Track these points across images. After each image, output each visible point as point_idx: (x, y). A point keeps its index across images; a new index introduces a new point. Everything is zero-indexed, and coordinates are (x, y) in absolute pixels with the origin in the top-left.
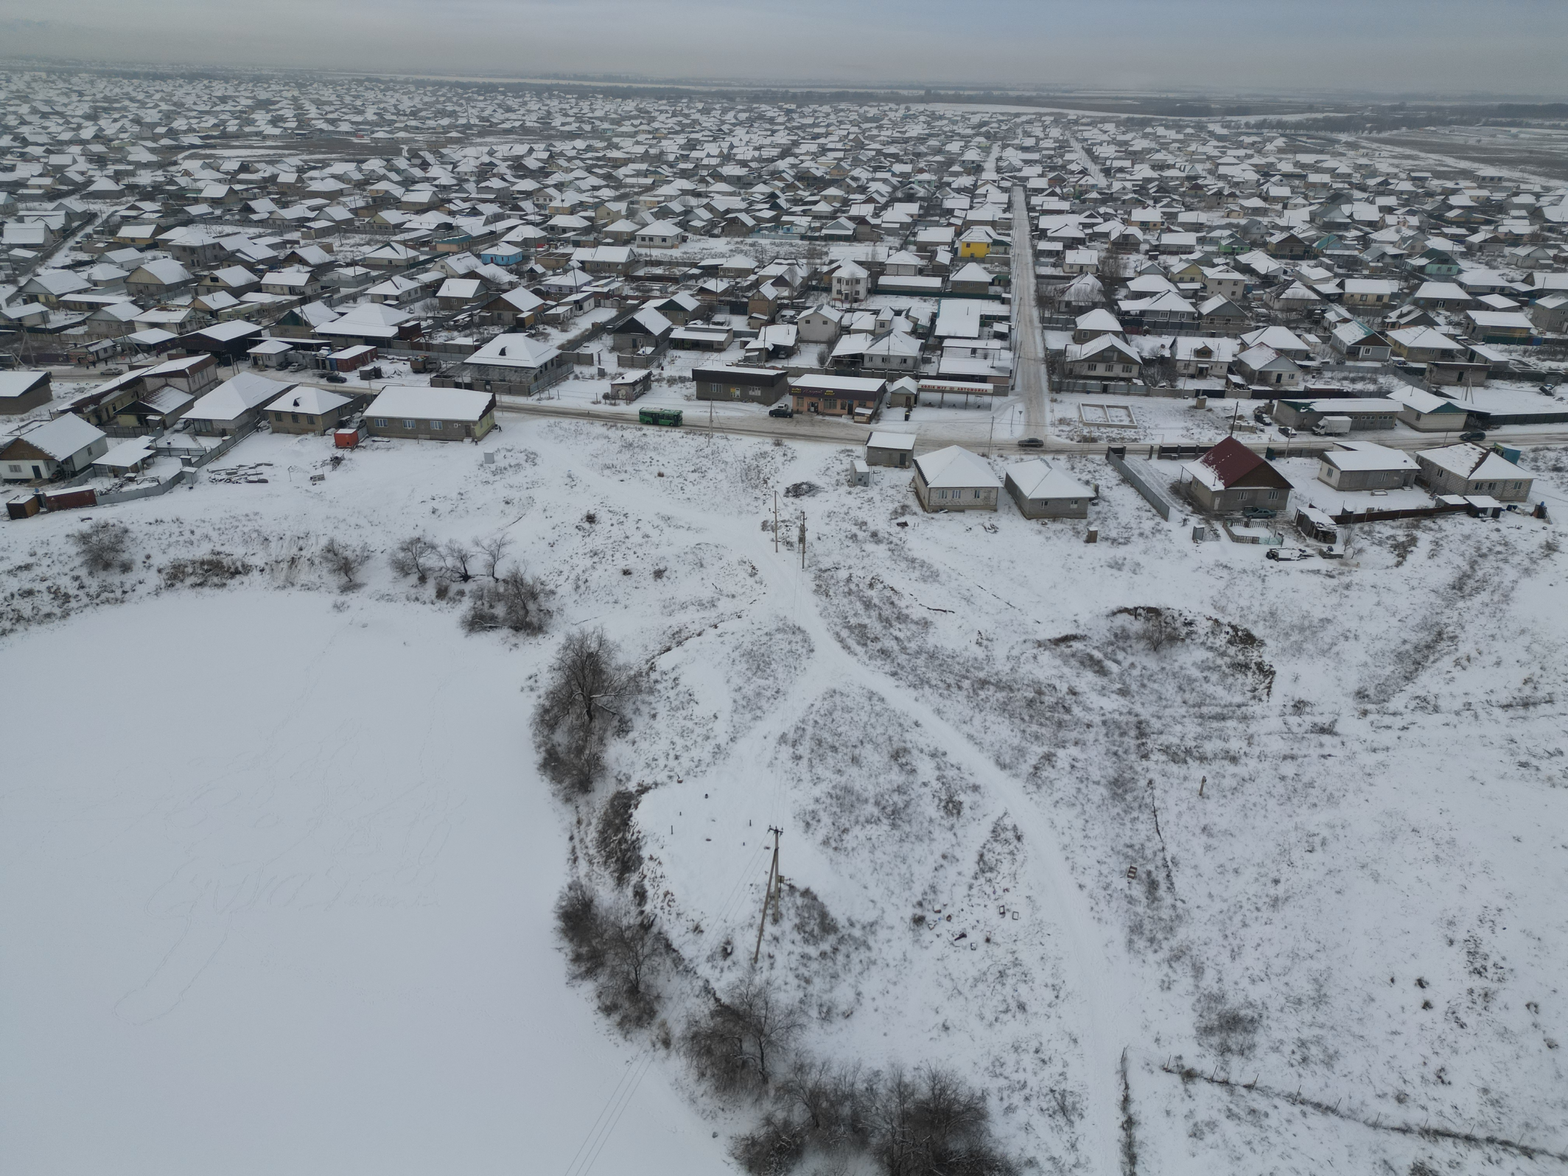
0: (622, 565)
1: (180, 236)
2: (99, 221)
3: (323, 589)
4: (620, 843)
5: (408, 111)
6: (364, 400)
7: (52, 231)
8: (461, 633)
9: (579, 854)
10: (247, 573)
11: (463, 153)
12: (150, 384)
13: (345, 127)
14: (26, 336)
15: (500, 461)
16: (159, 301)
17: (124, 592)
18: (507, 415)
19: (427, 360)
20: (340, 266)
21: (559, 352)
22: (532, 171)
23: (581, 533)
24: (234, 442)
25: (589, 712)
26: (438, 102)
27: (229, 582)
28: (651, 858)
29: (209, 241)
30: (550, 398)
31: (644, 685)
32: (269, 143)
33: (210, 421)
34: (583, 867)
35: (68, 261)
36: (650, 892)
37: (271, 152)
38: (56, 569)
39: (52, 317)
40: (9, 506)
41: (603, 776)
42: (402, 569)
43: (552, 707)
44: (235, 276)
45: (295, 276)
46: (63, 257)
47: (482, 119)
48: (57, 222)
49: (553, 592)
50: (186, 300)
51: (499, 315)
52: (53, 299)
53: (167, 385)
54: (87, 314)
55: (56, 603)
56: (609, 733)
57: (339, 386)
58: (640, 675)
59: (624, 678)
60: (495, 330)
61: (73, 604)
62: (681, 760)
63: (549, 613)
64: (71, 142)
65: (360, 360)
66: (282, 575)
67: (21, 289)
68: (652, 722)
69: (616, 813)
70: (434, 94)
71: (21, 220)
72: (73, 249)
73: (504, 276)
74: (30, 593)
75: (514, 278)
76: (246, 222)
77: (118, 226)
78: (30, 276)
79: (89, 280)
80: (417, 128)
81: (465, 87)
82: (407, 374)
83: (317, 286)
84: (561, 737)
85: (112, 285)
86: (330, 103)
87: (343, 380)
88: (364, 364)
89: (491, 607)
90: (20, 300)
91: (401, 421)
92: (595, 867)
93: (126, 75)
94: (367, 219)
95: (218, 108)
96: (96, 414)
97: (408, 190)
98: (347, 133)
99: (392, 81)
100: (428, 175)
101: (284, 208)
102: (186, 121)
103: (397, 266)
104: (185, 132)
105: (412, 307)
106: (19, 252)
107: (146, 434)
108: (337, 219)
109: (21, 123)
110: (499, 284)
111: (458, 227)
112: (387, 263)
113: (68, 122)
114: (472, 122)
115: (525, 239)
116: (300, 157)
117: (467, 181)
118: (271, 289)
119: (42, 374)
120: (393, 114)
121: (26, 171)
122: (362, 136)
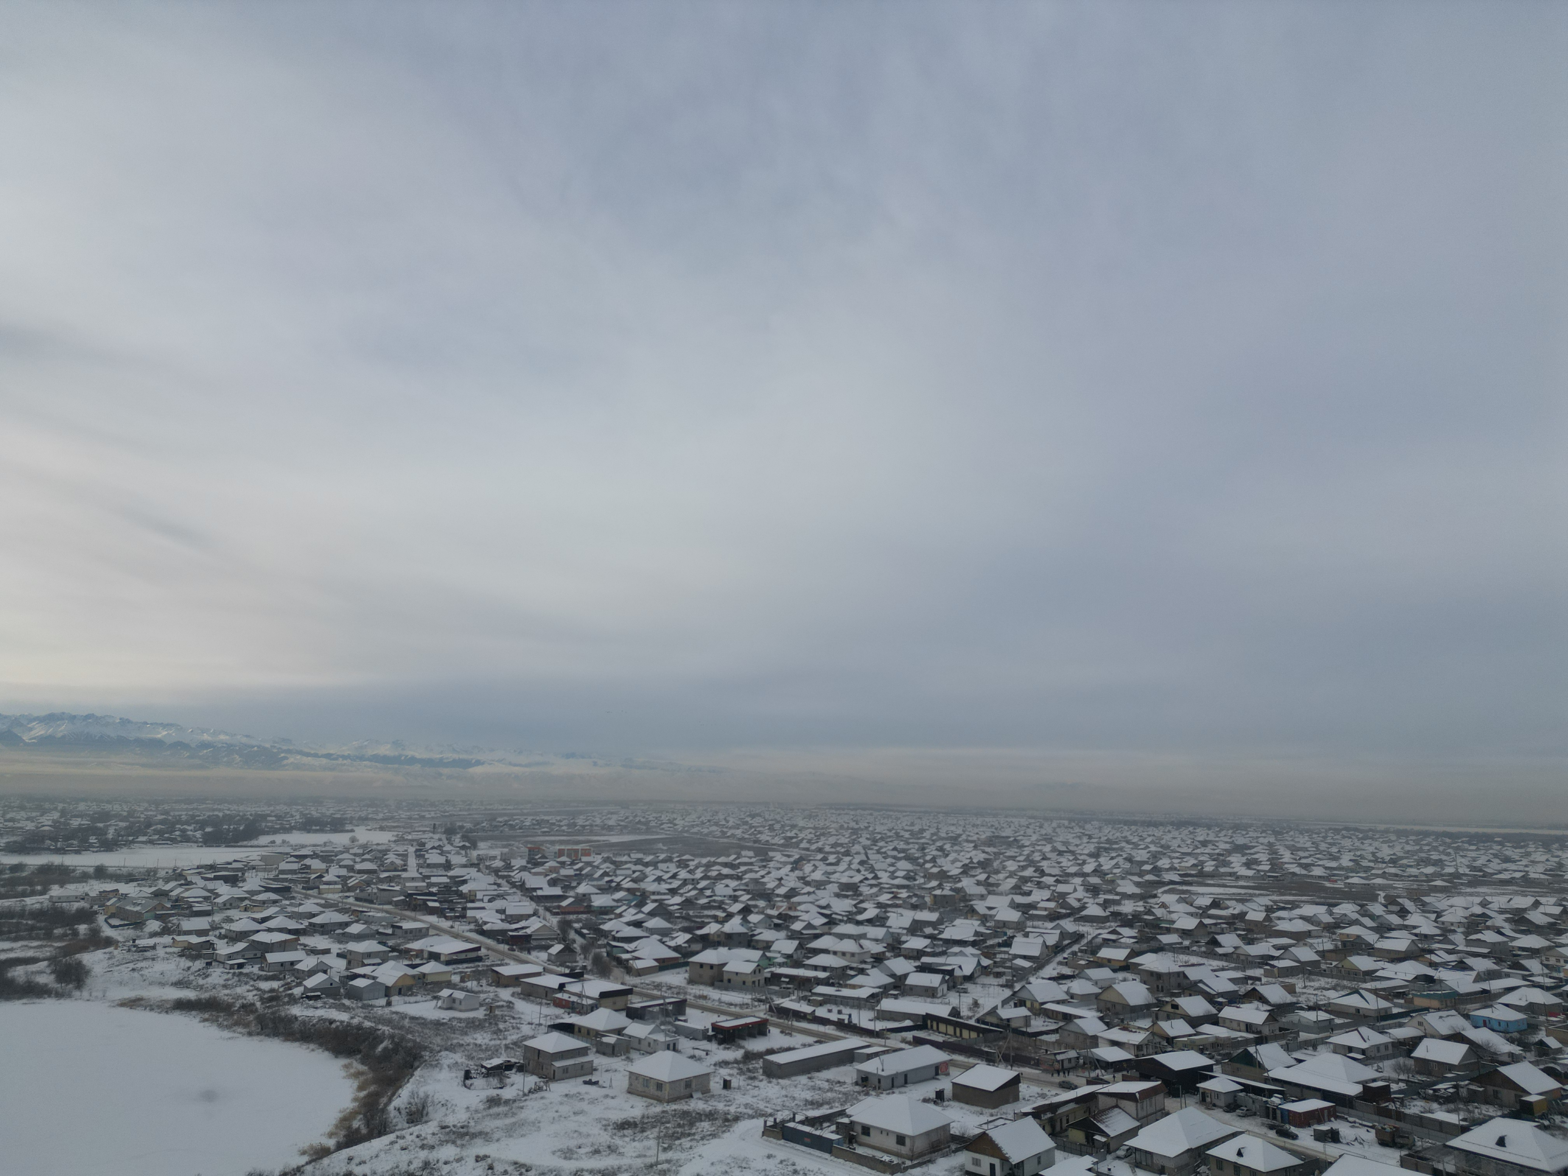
1: (1150, 961)
2: (1084, 941)
5: (1387, 859)
6: (1318, 1165)
7: (1047, 947)
11: (1449, 903)
12: (1103, 1102)
13: (1317, 872)
14: (1011, 1035)
16: (1122, 1021)
19: (1397, 1133)
20: (1302, 1009)
22: (1538, 927)
26: (1421, 851)
29: (1175, 969)
32: (1241, 883)
33: (1151, 1154)
35: (1054, 974)
37: (1243, 891)
39: (1033, 1022)
44: (1195, 1005)
45: (1254, 1014)
46: (1051, 970)
47: (1473, 868)
48: (1052, 939)
50: (1146, 1023)
51: (1496, 1093)
52: (1037, 1006)
53: (1117, 1106)
54: (1061, 1024)
57: (1289, 1143)
60: (1491, 1110)
64: (1075, 875)
65: (1317, 1116)
67: (1014, 994)
70: (1417, 843)
71: (1026, 935)
72: (1060, 963)
73: (1500, 1043)
75: (1516, 1049)
76: (1211, 954)
77: (1099, 947)
78: (1023, 983)
79: (1067, 993)
80: (1396, 875)
81: (1452, 836)
82: (1371, 1145)
83: (1275, 1026)
85: (1085, 1000)
86: (1305, 849)
87: (1294, 1137)
88: (1320, 1122)
90: (1012, 1004)
93: (1126, 823)
94: (1334, 963)
95: (1198, 851)
96: (1052, 1121)
97: (1382, 937)
98: (1320, 877)
99: (1370, 830)
100: (1406, 923)
101: (1249, 944)
102: (1169, 861)
103: (1365, 1017)
104: (1168, 870)
105: (1381, 1065)
106: (1020, 962)
107: (1091, 1155)
108: (1302, 960)
109: (1043, 859)
110: (1496, 1054)
111: (1441, 981)
112: (1354, 1012)
113: (1076, 859)
114: (1461, 871)
115: (1531, 1003)
116: (1270, 898)
117: (1454, 931)
118: (1228, 1023)
119: (1015, 1073)
120: (1370, 861)
121: (1038, 896)
122: (1336, 881)
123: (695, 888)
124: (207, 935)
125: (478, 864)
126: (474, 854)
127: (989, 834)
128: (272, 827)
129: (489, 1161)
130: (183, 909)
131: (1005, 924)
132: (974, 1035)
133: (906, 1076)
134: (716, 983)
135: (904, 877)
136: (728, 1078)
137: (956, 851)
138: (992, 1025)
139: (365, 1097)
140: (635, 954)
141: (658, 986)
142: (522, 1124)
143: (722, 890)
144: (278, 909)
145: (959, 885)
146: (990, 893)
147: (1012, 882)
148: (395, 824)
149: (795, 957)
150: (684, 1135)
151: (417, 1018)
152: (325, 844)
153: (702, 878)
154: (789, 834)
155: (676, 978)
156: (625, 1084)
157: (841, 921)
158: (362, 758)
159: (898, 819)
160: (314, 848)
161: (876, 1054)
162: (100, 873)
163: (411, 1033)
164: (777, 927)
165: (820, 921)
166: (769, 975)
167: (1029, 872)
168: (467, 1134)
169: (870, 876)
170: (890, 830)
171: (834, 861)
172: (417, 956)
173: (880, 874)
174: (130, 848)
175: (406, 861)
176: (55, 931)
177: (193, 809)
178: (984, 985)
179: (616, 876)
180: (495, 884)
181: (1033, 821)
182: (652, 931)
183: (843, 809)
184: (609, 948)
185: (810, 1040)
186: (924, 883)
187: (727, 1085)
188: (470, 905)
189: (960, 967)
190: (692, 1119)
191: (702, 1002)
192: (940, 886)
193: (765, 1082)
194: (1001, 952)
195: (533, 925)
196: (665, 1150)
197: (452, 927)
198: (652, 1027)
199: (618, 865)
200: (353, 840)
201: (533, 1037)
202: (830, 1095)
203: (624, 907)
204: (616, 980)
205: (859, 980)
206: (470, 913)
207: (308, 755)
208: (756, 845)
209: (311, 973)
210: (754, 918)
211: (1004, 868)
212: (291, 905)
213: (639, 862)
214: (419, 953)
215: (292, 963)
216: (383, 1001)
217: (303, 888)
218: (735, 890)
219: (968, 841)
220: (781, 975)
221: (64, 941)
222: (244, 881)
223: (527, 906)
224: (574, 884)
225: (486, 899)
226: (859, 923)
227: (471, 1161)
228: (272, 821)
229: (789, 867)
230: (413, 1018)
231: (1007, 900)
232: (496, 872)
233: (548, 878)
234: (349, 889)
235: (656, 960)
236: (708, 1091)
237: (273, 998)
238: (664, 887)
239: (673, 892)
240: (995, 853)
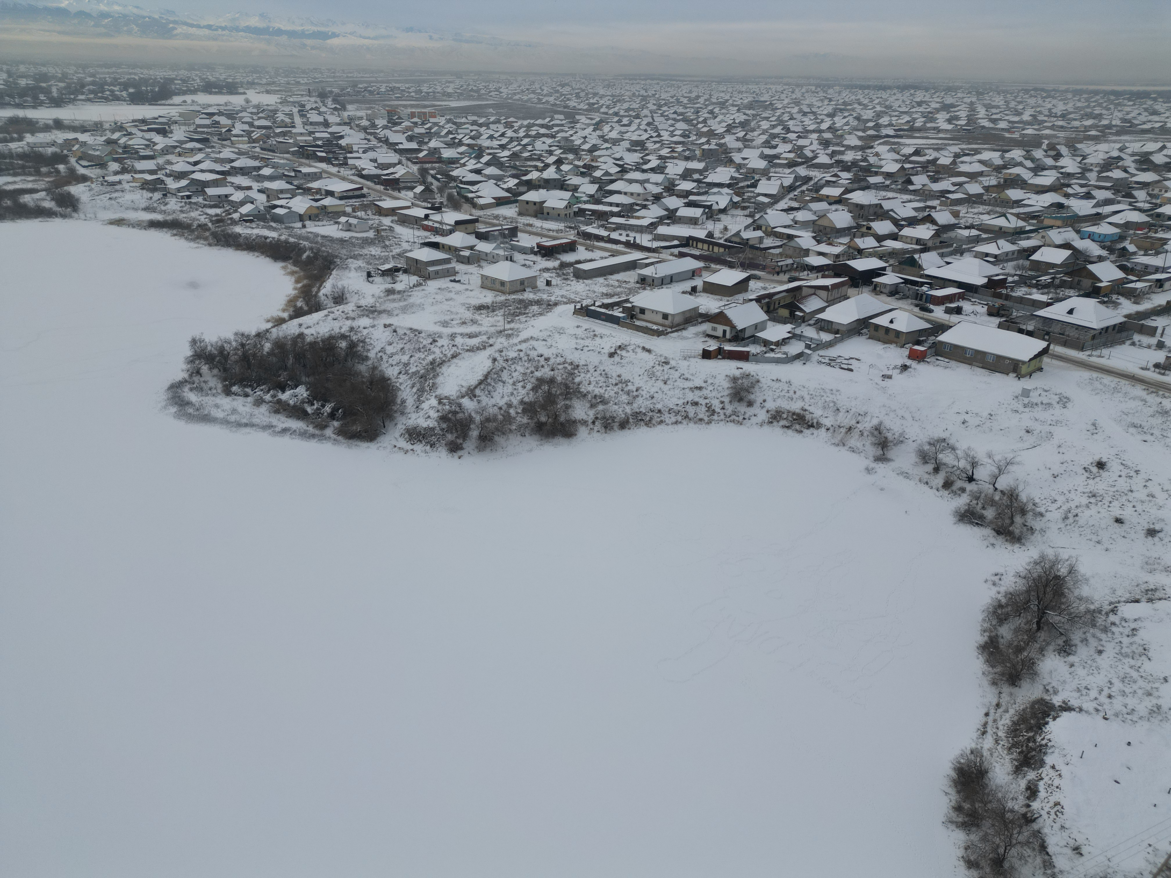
0: (1117, 512)
1: (859, 197)
2: (812, 183)
3: (862, 454)
4: (1029, 740)
5: (1059, 113)
6: (942, 328)
7: (783, 187)
8: (952, 519)
9: (989, 729)
10: (818, 429)
11: (1095, 148)
12: (805, 292)
13: (1002, 125)
14: (748, 250)
15: (1034, 397)
16: (829, 239)
17: (744, 419)
18: (1055, 362)
19: (1002, 308)
20: (960, 228)
21: (1124, 319)
22: (1157, 166)
23: (1087, 474)
24: (842, 340)
25: (1038, 623)
26: (1088, 107)
27: (805, 431)
28: (1053, 767)
29: (875, 201)
30: (1100, 356)
31: (1100, 620)
32: (941, 135)
33: (832, 322)
34: (988, 742)
35: (786, 207)
36: (1042, 794)
37: (940, 142)
38: (714, 394)
39: (765, 241)
40: (704, 350)
41: (1033, 680)
42: (924, 458)
43: (1007, 605)
44: (883, 227)
45: (924, 232)
46: (783, 204)
47: (1124, 120)
48: (788, 182)
49: (1041, 515)
50: (845, 240)
51: (1079, 281)
52: (769, 229)
53: (814, 294)
54: (785, 241)
55: (707, 414)
56: (1051, 648)
57: (926, 315)
58: (1100, 612)
59: (1082, 608)
60: (1072, 292)
61: (715, 417)
62: (1114, 701)
63: (1032, 530)
64: (814, 131)
65: (950, 298)
66: (839, 437)
67: (754, 221)
68: (1096, 656)
69: (1034, 715)
70: (1087, 100)
71: (769, 179)
72: (791, 199)
73: (1094, 249)
74: (696, 404)
75: (1104, 253)
76: (904, 191)
77: (822, 187)
78: (762, 214)
79: (793, 220)
80: (1062, 127)
81: (1117, 94)
82: (982, 315)
83: (938, 240)
84: (1006, 632)
85: (805, 225)
86: (998, 107)
87: (931, 311)
88: (951, 302)
89: (983, 508)
90: (752, 228)
91: (963, 349)
92: (999, 747)
93: (863, 87)
94: (994, 195)
95: (914, 110)
96: (768, 305)
97: (1036, 175)
98: (1003, 129)
99: (1054, 90)
100: (1057, 164)
101: (935, 182)
102: (889, 119)
103: (1005, 232)
104: (886, 126)
105: (1005, 265)
106: (762, 199)
107: (791, 323)
108: (971, 193)
109: (790, 119)
110: (1088, 256)
111: (1068, 207)
112: (997, 229)
113: (816, 118)
114: (1114, 123)
115: (1128, 222)
116: (960, 146)
117: (1091, 170)
118: (904, 240)
119: (748, 275)
120: (1045, 116)
121: (783, 149)
122: (1014, 132)
123: (519, 144)
124: (157, 174)
125: (350, 123)
126: (346, 114)
127: (750, 99)
128: (180, 89)
129: (393, 327)
130: (132, 154)
131: (754, 171)
132: (722, 250)
133: (672, 277)
134: (539, 215)
135: (681, 136)
136: (549, 279)
137: (723, 114)
138: (736, 243)
139: (301, 287)
140: (478, 194)
141: (497, 217)
142: (412, 306)
143: (540, 146)
144: (204, 155)
145: (723, 141)
146: (745, 147)
147: (764, 138)
148: (278, 88)
149: (596, 196)
150: (521, 314)
151: (326, 237)
152: (226, 104)
153: (524, 137)
154: (591, 101)
155: (509, 211)
156: (479, 282)
157: (631, 169)
158: (237, 29)
159: (679, 87)
160: (219, 107)
161: (652, 264)
162: (58, 125)
163: (324, 246)
164: (583, 174)
165: (614, 170)
166: (577, 210)
167: (778, 130)
168: (375, 311)
169: (655, 135)
170: (672, 97)
171: (627, 123)
172: (317, 193)
173: (662, 133)
174: (74, 105)
175: (292, 119)
176: (42, 169)
177: (113, 73)
178: (733, 215)
179: (458, 134)
180: (365, 139)
181: (787, 87)
182: (489, 177)
183: (636, 80)
184: (458, 189)
185: (607, 254)
186: (696, 140)
187: (548, 283)
188: (349, 155)
189: (717, 203)
190: (526, 304)
191: (529, 229)
192: (708, 142)
193: (574, 282)
194: (748, 192)
195: (400, 172)
196: (509, 322)
197: (339, 172)
198: (494, 245)
199: (458, 125)
200: (247, 101)
201: (411, 251)
202: (618, 289)
203: (467, 159)
204: (466, 212)
205: (643, 213)
206: (350, 162)
207: (192, 26)
208: (566, 110)
209: (242, 203)
210: (565, 168)
211: (759, 126)
212: (213, 152)
213: (474, 123)
214: (318, 191)
215: (226, 196)
216: (299, 225)
217: (219, 139)
218: (550, 146)
219: (733, 105)
220: (586, 210)
221: (52, 177)
222: (171, 132)
223: (393, 158)
224: (426, 140)
225: (361, 151)
226: (644, 171)
227: (381, 328)
228: (179, 84)
229: (592, 128)
230: (323, 237)
231: (758, 152)
232: (365, 129)
233: (406, 135)
234: (254, 141)
235: (494, 198)
236: (536, 287)
237: (219, 220)
238: (495, 143)
239: (503, 147)
240: (753, 115)
